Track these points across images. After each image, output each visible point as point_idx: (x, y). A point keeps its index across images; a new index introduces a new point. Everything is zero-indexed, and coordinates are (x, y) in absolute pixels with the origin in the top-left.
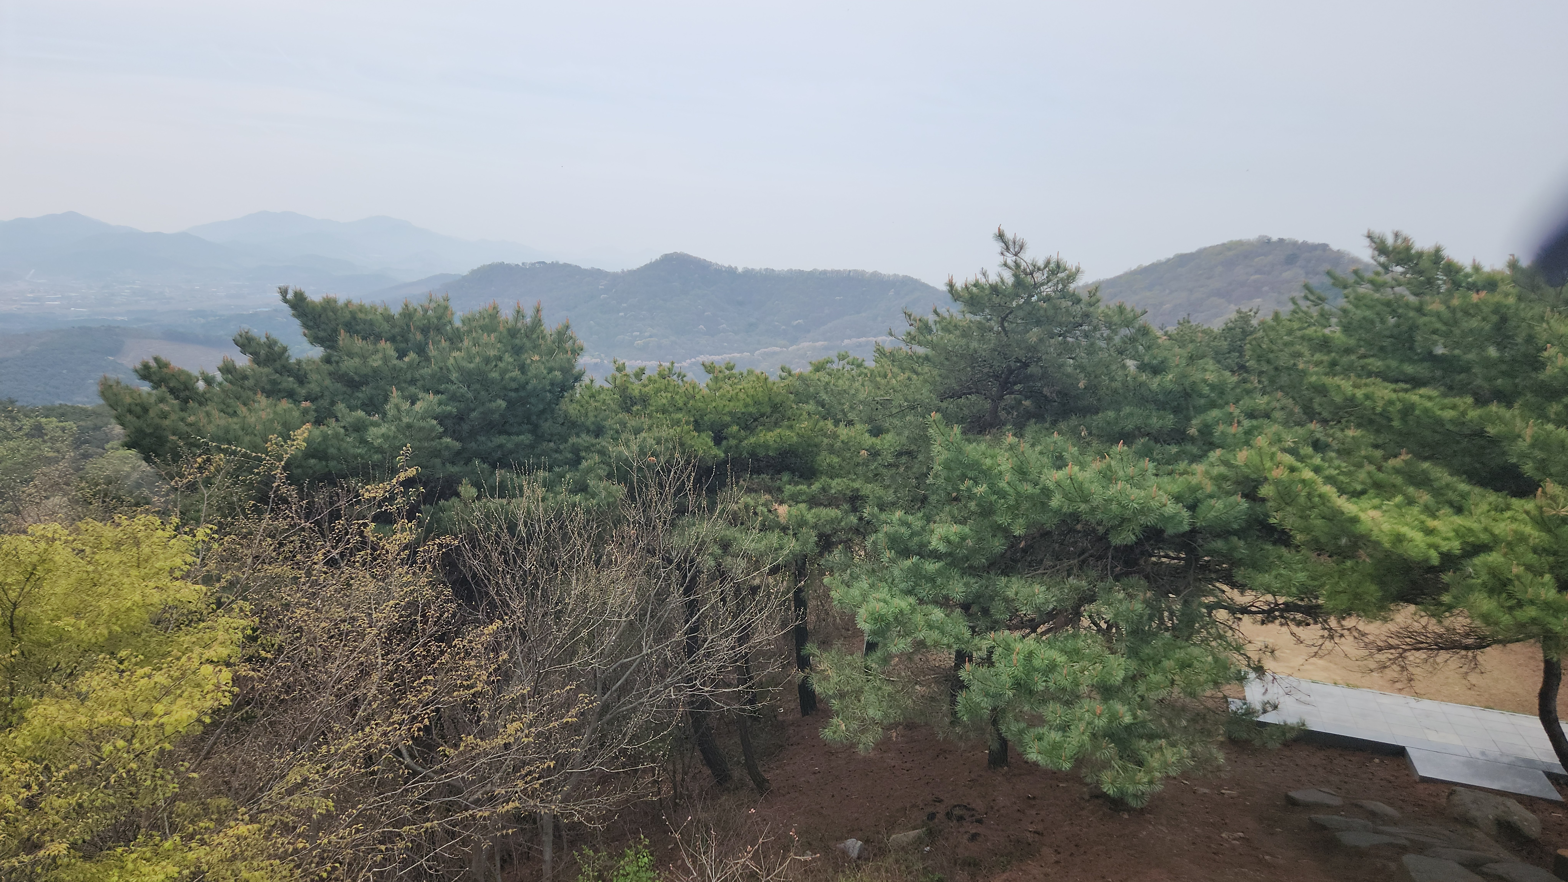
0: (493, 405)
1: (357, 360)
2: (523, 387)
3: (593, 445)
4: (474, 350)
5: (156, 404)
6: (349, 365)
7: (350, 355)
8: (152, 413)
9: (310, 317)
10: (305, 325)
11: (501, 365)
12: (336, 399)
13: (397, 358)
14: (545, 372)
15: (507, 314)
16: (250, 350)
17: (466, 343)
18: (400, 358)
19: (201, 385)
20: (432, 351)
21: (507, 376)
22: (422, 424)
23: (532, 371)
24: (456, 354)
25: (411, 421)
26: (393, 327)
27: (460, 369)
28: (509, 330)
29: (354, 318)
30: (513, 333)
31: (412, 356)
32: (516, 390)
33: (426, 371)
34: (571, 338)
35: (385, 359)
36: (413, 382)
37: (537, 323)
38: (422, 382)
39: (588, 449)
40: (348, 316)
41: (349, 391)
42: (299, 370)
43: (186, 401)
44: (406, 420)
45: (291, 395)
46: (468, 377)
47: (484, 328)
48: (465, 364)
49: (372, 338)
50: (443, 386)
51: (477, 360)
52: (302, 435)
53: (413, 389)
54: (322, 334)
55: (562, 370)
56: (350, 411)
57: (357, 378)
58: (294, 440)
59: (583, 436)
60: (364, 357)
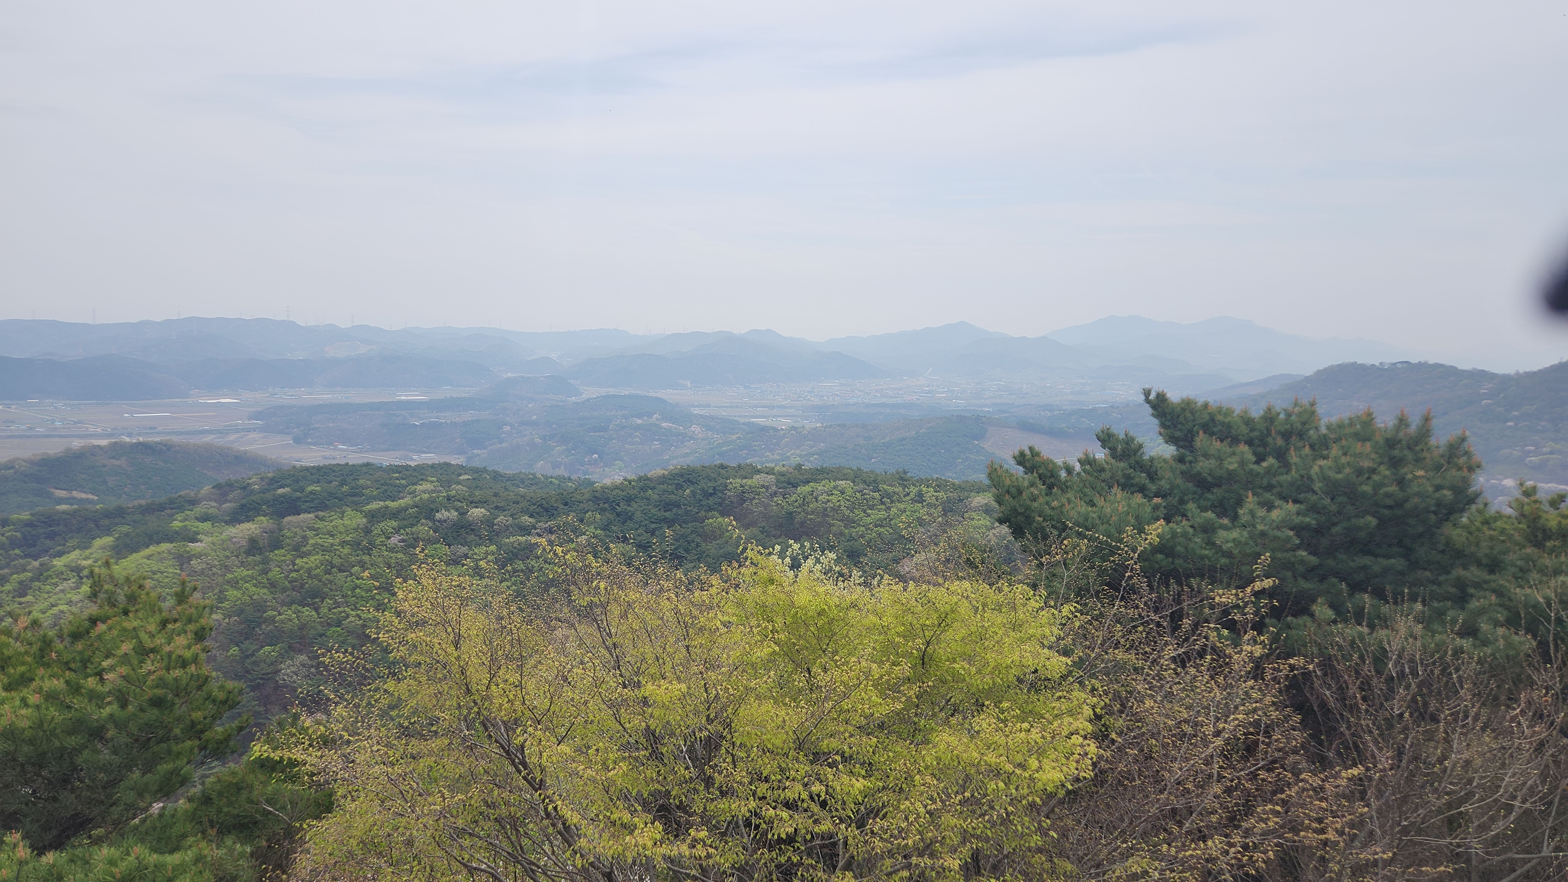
0: (1361, 522)
1: (1212, 461)
2: (1400, 504)
3: (1486, 582)
4: (1344, 460)
5: (1028, 488)
6: (1204, 466)
7: (1206, 456)
8: (1024, 496)
9: (1169, 417)
10: (1163, 425)
11: (1376, 478)
12: (1186, 498)
13: (1254, 463)
14: (1431, 489)
15: (1385, 421)
16: (1110, 445)
17: (1335, 451)
18: (1257, 462)
19: (1063, 474)
20: (1293, 458)
21: (1382, 491)
22: (1278, 533)
23: (1415, 488)
24: (1322, 462)
25: (1266, 528)
26: (1252, 430)
27: (1325, 479)
28: (1387, 440)
29: (1212, 420)
30: (1391, 443)
31: (1271, 461)
32: (1390, 507)
33: (1285, 478)
34: (1466, 453)
35: (1242, 463)
36: (1269, 488)
37: (1424, 433)
38: (1279, 489)
39: (1478, 585)
40: (1207, 417)
41: (1199, 490)
42: (1151, 466)
43: (1050, 487)
44: (1260, 527)
45: (1142, 489)
46: (1333, 489)
47: (1357, 437)
48: (1332, 474)
49: (1229, 440)
50: (1303, 495)
51: (1347, 470)
52: (1156, 531)
53: (1268, 496)
54: (1178, 434)
55: (1454, 489)
56: (1201, 511)
57: (1210, 479)
58: (1147, 535)
59: (1473, 568)
60: (1220, 459)
